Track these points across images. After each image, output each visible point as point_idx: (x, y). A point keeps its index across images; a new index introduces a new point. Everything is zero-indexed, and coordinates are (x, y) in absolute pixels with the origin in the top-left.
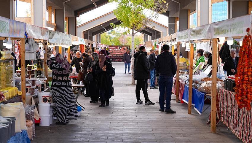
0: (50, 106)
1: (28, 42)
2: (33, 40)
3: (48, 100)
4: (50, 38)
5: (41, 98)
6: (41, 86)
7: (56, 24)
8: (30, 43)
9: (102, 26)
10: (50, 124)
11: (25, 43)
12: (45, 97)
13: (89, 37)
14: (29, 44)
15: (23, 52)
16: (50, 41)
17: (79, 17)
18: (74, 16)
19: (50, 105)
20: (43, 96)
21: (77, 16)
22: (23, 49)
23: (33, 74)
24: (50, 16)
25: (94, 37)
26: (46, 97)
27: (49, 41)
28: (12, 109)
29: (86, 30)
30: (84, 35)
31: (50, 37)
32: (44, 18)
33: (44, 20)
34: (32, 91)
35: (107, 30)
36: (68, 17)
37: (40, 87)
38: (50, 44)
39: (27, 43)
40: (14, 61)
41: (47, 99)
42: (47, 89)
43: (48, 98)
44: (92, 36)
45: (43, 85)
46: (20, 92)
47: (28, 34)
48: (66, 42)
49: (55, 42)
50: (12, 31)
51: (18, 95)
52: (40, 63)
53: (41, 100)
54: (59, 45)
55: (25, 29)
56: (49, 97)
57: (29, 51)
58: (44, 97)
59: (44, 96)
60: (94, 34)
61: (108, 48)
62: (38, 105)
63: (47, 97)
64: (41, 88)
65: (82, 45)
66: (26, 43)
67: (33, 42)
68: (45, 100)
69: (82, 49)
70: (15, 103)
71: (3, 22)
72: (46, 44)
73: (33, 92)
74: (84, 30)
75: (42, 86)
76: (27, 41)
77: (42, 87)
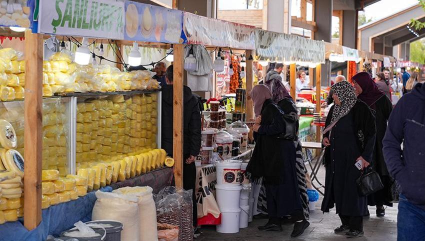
0: (241, 191)
1: (193, 54)
2: (203, 49)
3: (236, 177)
4: (262, 47)
5: (220, 173)
6: (231, 146)
7: (315, 23)
8: (198, 56)
9: (408, 27)
10: (240, 229)
11: (186, 54)
12: (229, 171)
13: (385, 47)
14: (195, 57)
15: (179, 74)
16: (261, 52)
17: (362, 10)
18: (353, 9)
19: (239, 188)
20: (225, 170)
21: (360, 9)
22: (177, 68)
23: (222, 120)
24: (303, 8)
25: (397, 49)
26: (231, 171)
27: (258, 52)
28: (117, 204)
29: (378, 35)
30: (375, 44)
31: (262, 44)
32: (286, 10)
33: (286, 15)
34: (206, 156)
35: (419, 34)
36: (343, 11)
37: (228, 148)
38: (262, 59)
39: (191, 55)
40: (161, 92)
41: (234, 175)
42: (250, 151)
43: (236, 173)
44: (391, 45)
45: (235, 144)
46: (169, 160)
47: (189, 35)
48: (309, 56)
49: (275, 55)
50: (136, 26)
51: (164, 165)
52: (241, 96)
53: (221, 177)
54: (288, 60)
55: (182, 24)
56: (239, 171)
57: (195, 71)
58: (227, 171)
59: (228, 168)
60: (395, 42)
61: (421, 69)
62: (216, 186)
63: (233, 172)
64: (231, 150)
65: (352, 62)
66: (188, 56)
67: (203, 54)
68: (229, 178)
69: (352, 69)
70: (137, 187)
71: (101, 4)
72: (251, 58)
73: (208, 159)
74: (374, 34)
75: (233, 146)
76: (191, 52)
77: (235, 148)
